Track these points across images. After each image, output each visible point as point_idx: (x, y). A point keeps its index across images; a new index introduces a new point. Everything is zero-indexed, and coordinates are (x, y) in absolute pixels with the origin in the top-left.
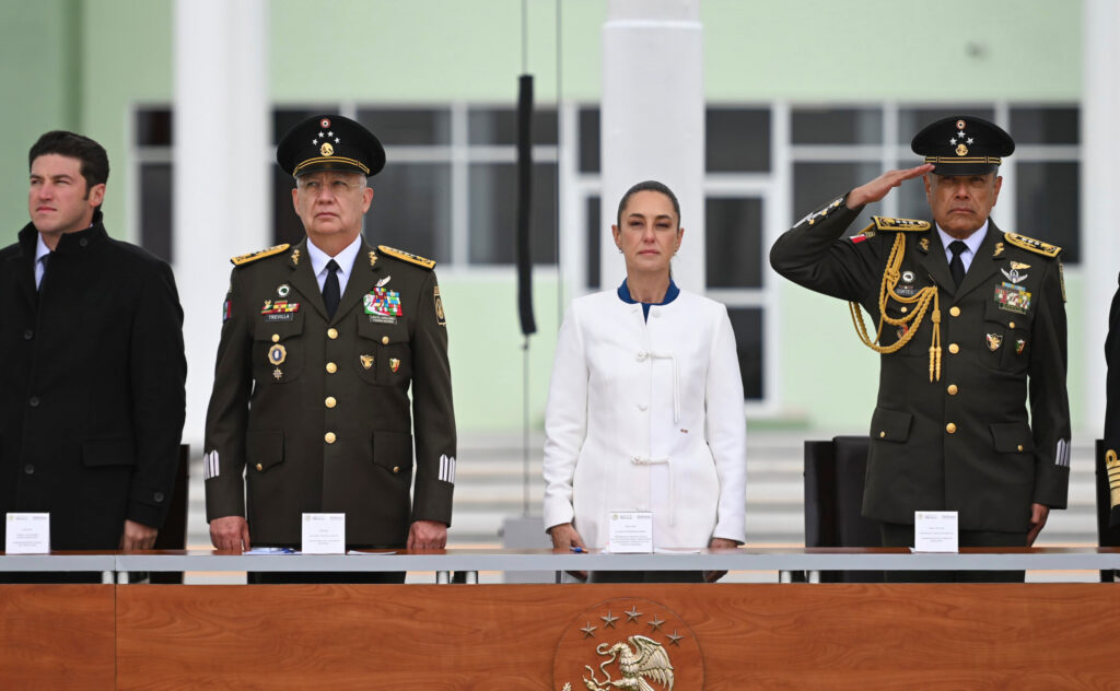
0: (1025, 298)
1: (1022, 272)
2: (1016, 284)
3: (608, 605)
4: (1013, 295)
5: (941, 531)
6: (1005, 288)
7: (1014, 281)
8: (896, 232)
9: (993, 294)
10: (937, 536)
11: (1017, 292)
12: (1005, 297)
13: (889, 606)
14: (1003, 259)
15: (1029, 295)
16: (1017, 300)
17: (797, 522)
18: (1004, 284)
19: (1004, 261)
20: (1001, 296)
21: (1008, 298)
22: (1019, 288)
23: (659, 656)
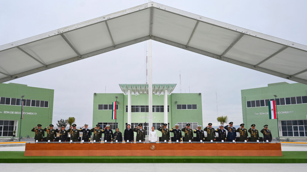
13: (163, 144)
17: (159, 140)
23: (154, 146)
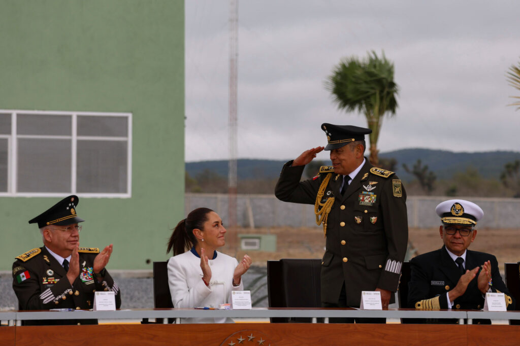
0: (373, 198)
1: (373, 186)
2: (370, 191)
3: (240, 333)
4: (367, 197)
5: (374, 300)
6: (364, 194)
7: (368, 190)
8: (328, 173)
9: (358, 197)
10: (372, 302)
11: (369, 195)
12: (363, 198)
14: (366, 181)
15: (375, 196)
16: (369, 199)
18: (364, 192)
19: (366, 182)
20: (361, 198)
21: (365, 199)
22: (371, 193)
